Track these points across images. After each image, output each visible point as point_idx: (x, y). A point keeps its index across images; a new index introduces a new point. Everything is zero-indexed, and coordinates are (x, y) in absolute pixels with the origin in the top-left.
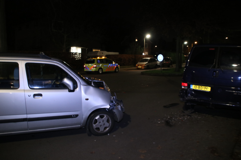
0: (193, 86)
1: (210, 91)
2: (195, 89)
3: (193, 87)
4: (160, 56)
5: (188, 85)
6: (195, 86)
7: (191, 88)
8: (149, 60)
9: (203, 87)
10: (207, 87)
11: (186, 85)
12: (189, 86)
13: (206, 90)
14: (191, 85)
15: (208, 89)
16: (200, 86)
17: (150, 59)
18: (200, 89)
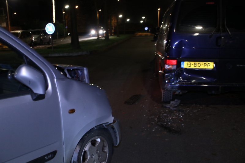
0: (185, 63)
1: (212, 69)
2: (188, 67)
3: (185, 65)
4: (50, 25)
5: (177, 62)
6: (188, 62)
7: (182, 66)
8: (20, 35)
9: (201, 63)
10: (207, 63)
11: (174, 62)
12: (179, 65)
13: (206, 67)
14: (182, 63)
15: (211, 66)
16: (197, 63)
17: (22, 33)
18: (197, 67)
